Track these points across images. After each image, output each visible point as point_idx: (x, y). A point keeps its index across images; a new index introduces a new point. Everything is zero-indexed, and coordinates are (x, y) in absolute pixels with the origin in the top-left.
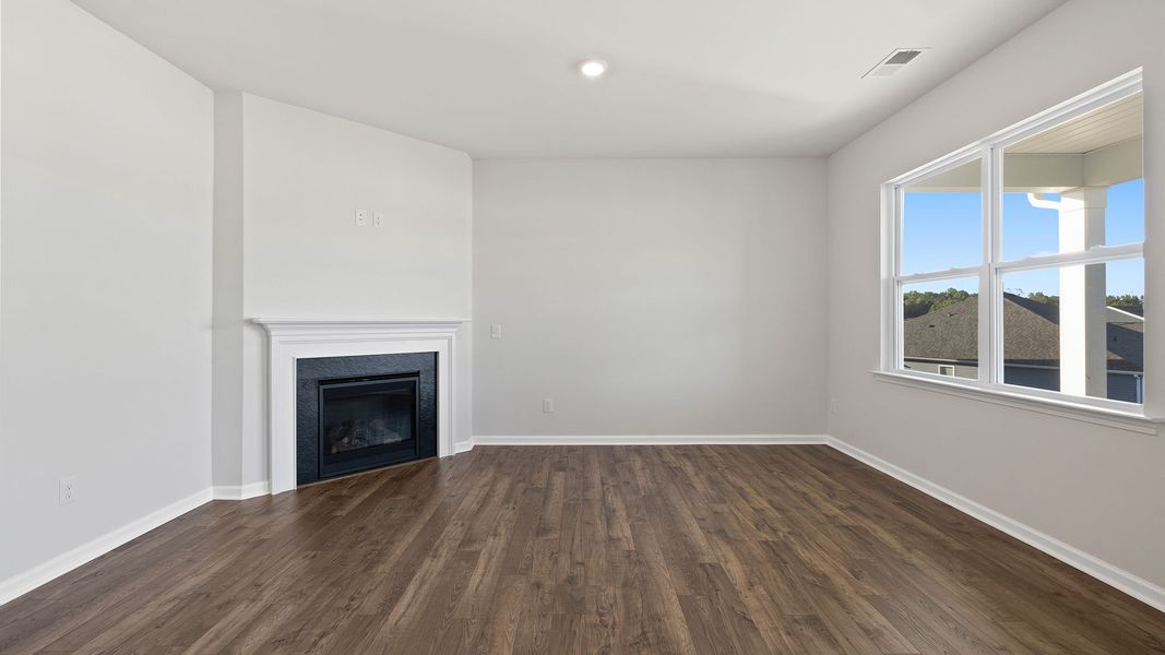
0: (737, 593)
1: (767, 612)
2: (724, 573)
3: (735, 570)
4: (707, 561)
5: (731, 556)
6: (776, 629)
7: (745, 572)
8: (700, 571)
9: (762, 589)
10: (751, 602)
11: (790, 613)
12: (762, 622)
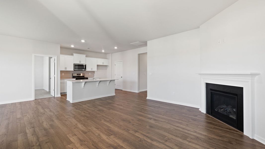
0: (101, 132)
1: (94, 131)
2: (106, 135)
3: (104, 137)
4: (111, 136)
5: (107, 140)
6: (92, 129)
7: (102, 137)
8: (112, 133)
9: (97, 135)
10: (98, 132)
11: (90, 133)
12: (95, 129)
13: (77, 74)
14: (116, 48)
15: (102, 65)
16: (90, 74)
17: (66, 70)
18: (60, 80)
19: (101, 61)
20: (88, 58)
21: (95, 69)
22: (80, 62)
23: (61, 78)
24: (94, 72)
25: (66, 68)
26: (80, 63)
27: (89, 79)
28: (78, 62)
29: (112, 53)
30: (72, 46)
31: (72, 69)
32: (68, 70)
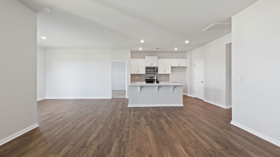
13: (150, 78)
14: (187, 42)
15: (178, 66)
16: (164, 77)
17: (138, 73)
18: (131, 82)
19: (176, 62)
20: (160, 60)
21: (169, 71)
22: (152, 64)
23: (131, 81)
24: (168, 75)
25: (138, 72)
26: (152, 66)
27: (160, 83)
28: (149, 65)
29: (191, 51)
30: (141, 49)
31: (144, 72)
32: (140, 73)
